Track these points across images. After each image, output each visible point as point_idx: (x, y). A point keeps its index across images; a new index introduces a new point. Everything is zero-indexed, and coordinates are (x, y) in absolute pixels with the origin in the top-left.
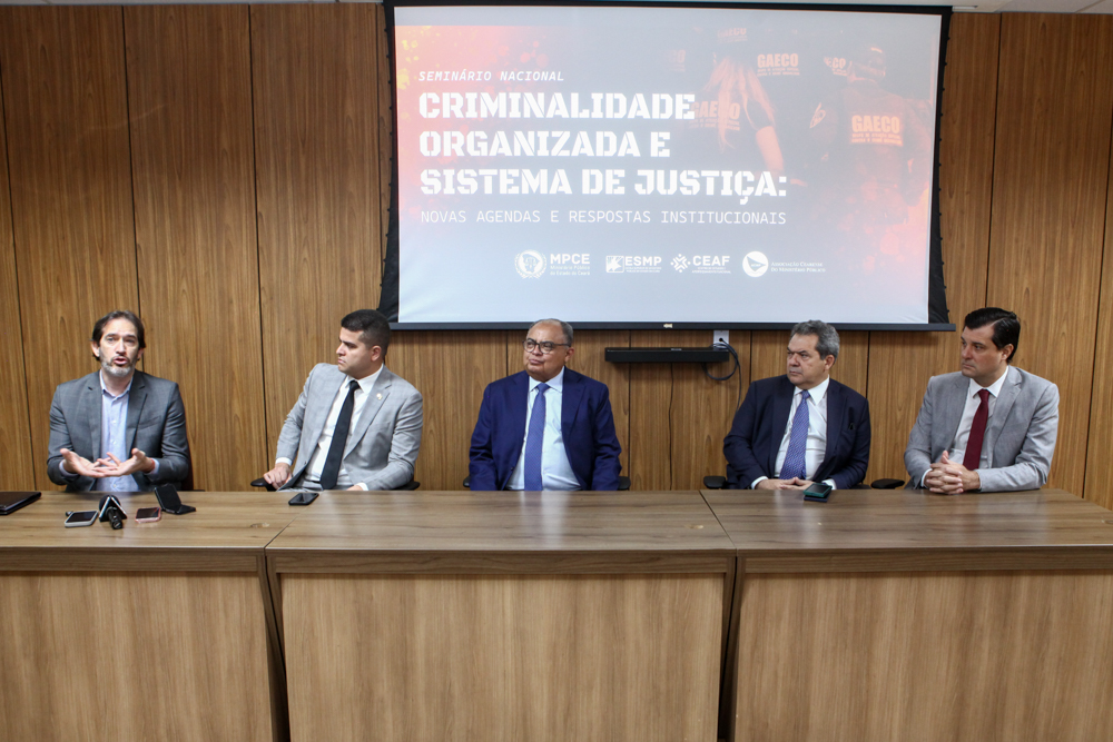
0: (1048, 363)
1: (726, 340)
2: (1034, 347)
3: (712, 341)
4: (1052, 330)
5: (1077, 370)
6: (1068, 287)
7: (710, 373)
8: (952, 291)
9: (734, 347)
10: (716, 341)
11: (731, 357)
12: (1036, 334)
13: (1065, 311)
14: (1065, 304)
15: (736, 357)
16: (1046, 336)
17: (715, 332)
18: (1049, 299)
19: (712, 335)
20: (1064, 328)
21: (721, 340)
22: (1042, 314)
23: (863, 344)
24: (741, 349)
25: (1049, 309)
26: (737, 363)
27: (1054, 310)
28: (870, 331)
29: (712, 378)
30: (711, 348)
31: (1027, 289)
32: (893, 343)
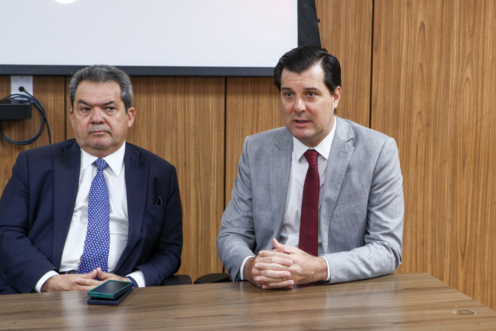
0: (450, 115)
1: (30, 89)
2: (433, 96)
3: (9, 90)
4: (453, 75)
5: (485, 123)
6: (471, 21)
7: (7, 135)
8: (330, 27)
9: (41, 99)
10: (15, 90)
11: (35, 114)
12: (435, 80)
13: (468, 51)
14: (468, 43)
15: (42, 113)
16: (447, 82)
17: (13, 78)
18: (449, 36)
19: (9, 83)
20: (468, 73)
21: (21, 89)
22: (441, 55)
23: (218, 93)
24: (52, 101)
25: (449, 48)
26: (45, 120)
27: (455, 50)
28: (226, 77)
29: (11, 143)
30: (8, 100)
31: (422, 24)
32: (256, 93)
